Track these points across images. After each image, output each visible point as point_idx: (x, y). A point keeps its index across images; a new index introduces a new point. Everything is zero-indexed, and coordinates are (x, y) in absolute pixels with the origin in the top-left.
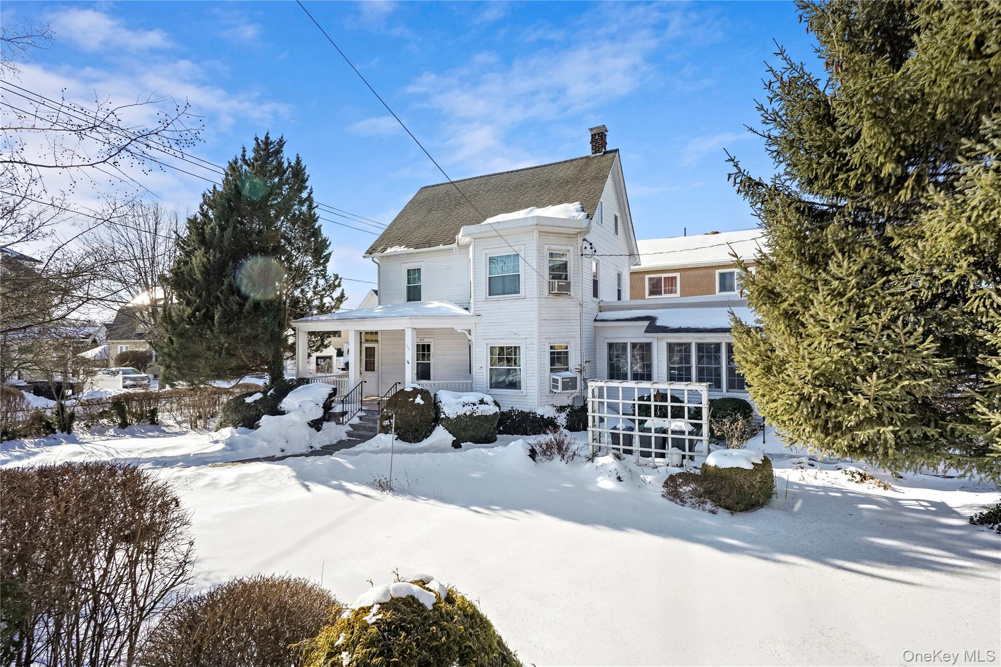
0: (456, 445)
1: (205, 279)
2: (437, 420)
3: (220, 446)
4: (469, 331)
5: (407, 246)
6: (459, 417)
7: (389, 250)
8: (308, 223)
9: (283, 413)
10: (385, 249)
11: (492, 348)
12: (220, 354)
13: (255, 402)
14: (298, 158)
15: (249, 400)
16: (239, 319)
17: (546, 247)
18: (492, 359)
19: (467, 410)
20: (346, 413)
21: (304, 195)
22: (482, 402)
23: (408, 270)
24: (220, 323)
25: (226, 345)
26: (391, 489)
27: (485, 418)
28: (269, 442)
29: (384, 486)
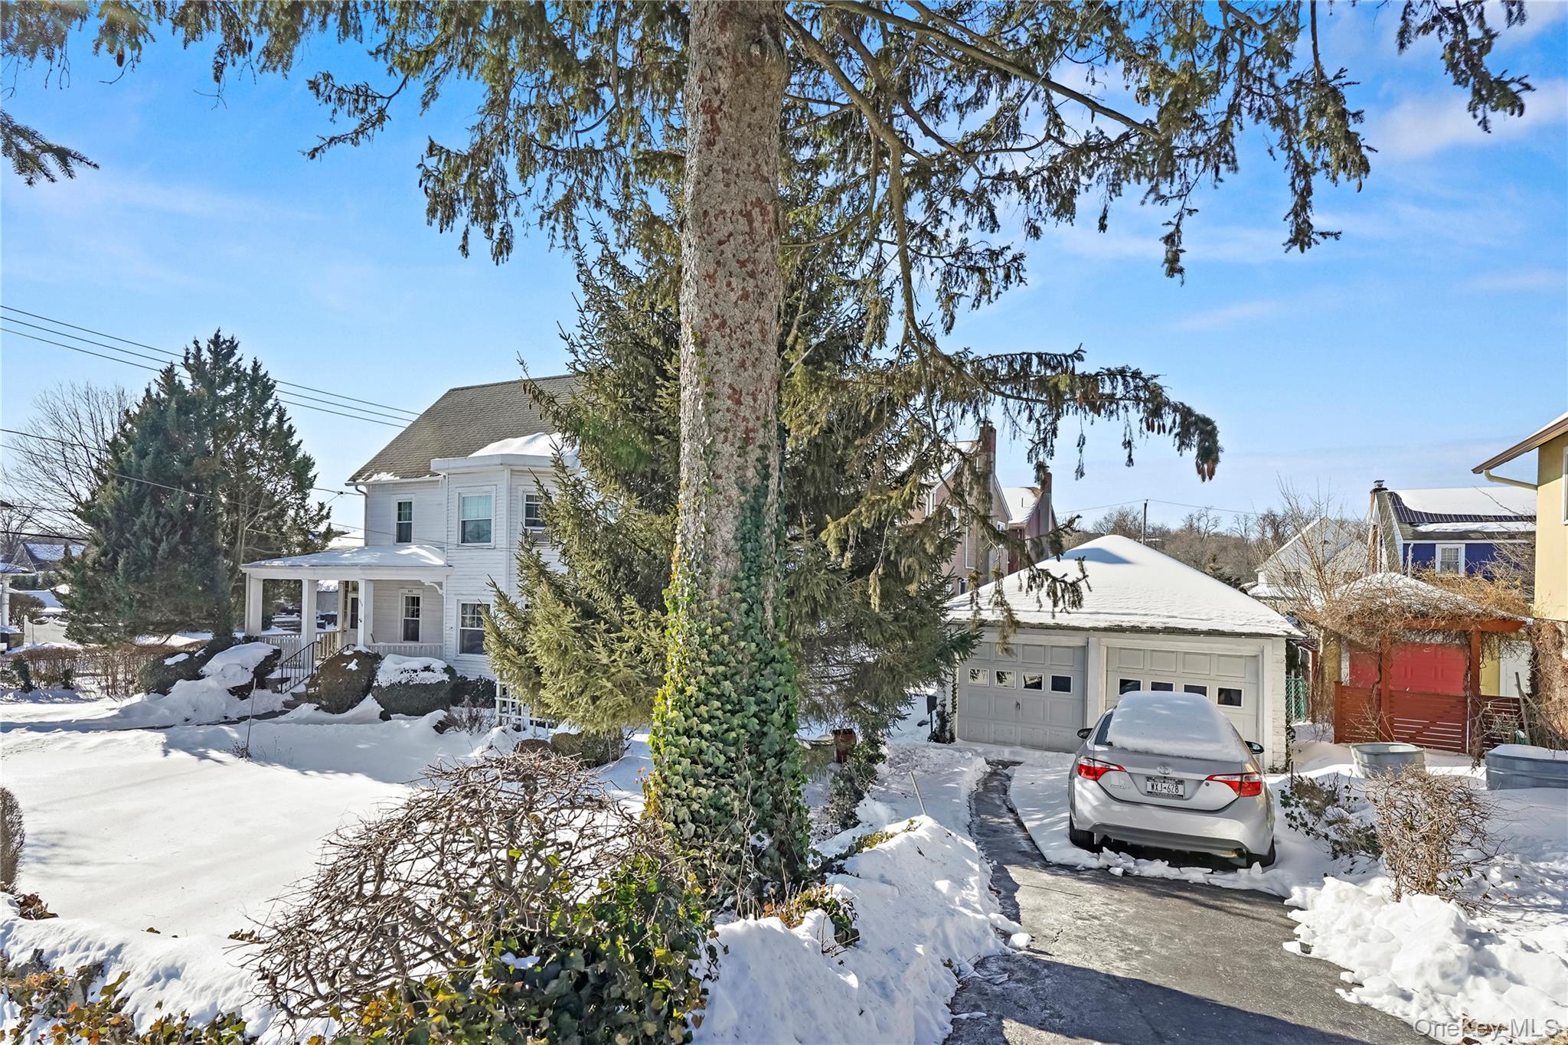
0: (385, 717)
1: (118, 517)
2: (367, 689)
3: (115, 712)
4: (440, 585)
5: (395, 475)
6: (392, 685)
7: (375, 477)
8: (281, 439)
9: (203, 677)
10: (371, 476)
11: (464, 605)
12: (131, 606)
13: (177, 664)
14: (255, 363)
15: (169, 662)
16: (153, 566)
17: (521, 488)
18: (464, 618)
19: (404, 678)
20: (288, 679)
21: (270, 404)
22: (427, 669)
23: (400, 504)
24: (125, 571)
25: (138, 596)
26: (248, 755)
27: (425, 687)
28: (172, 710)
29: (244, 753)
